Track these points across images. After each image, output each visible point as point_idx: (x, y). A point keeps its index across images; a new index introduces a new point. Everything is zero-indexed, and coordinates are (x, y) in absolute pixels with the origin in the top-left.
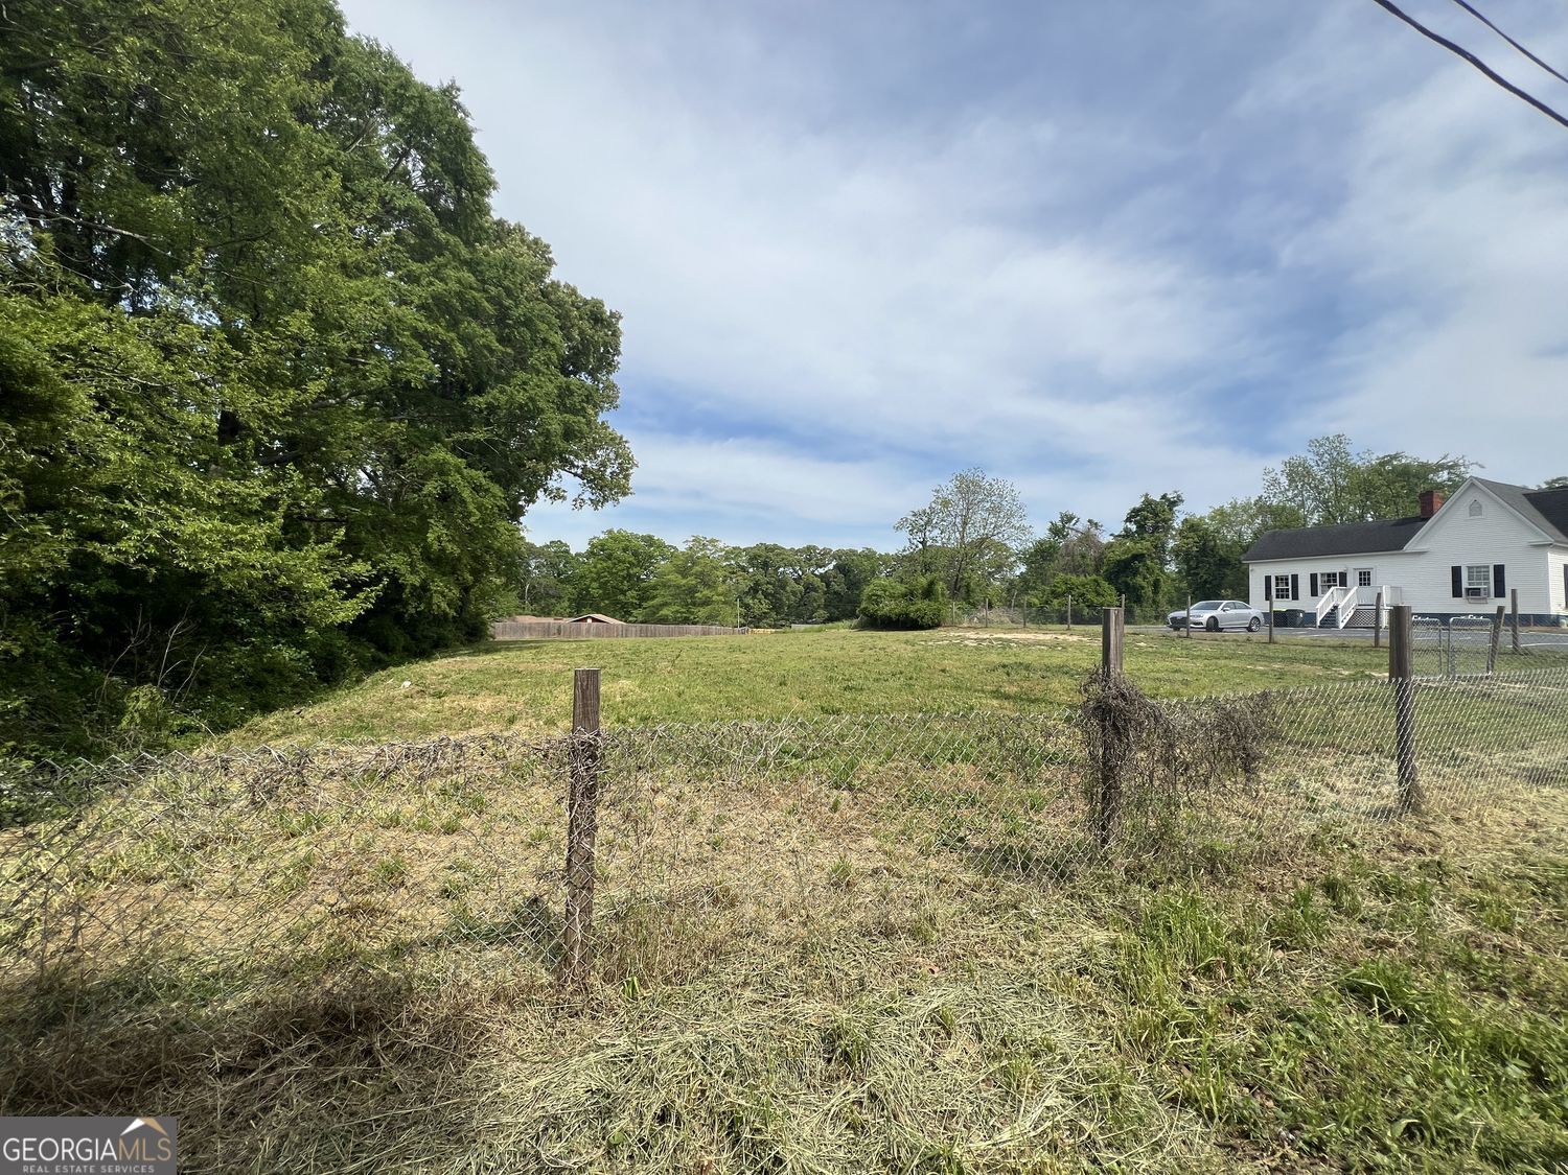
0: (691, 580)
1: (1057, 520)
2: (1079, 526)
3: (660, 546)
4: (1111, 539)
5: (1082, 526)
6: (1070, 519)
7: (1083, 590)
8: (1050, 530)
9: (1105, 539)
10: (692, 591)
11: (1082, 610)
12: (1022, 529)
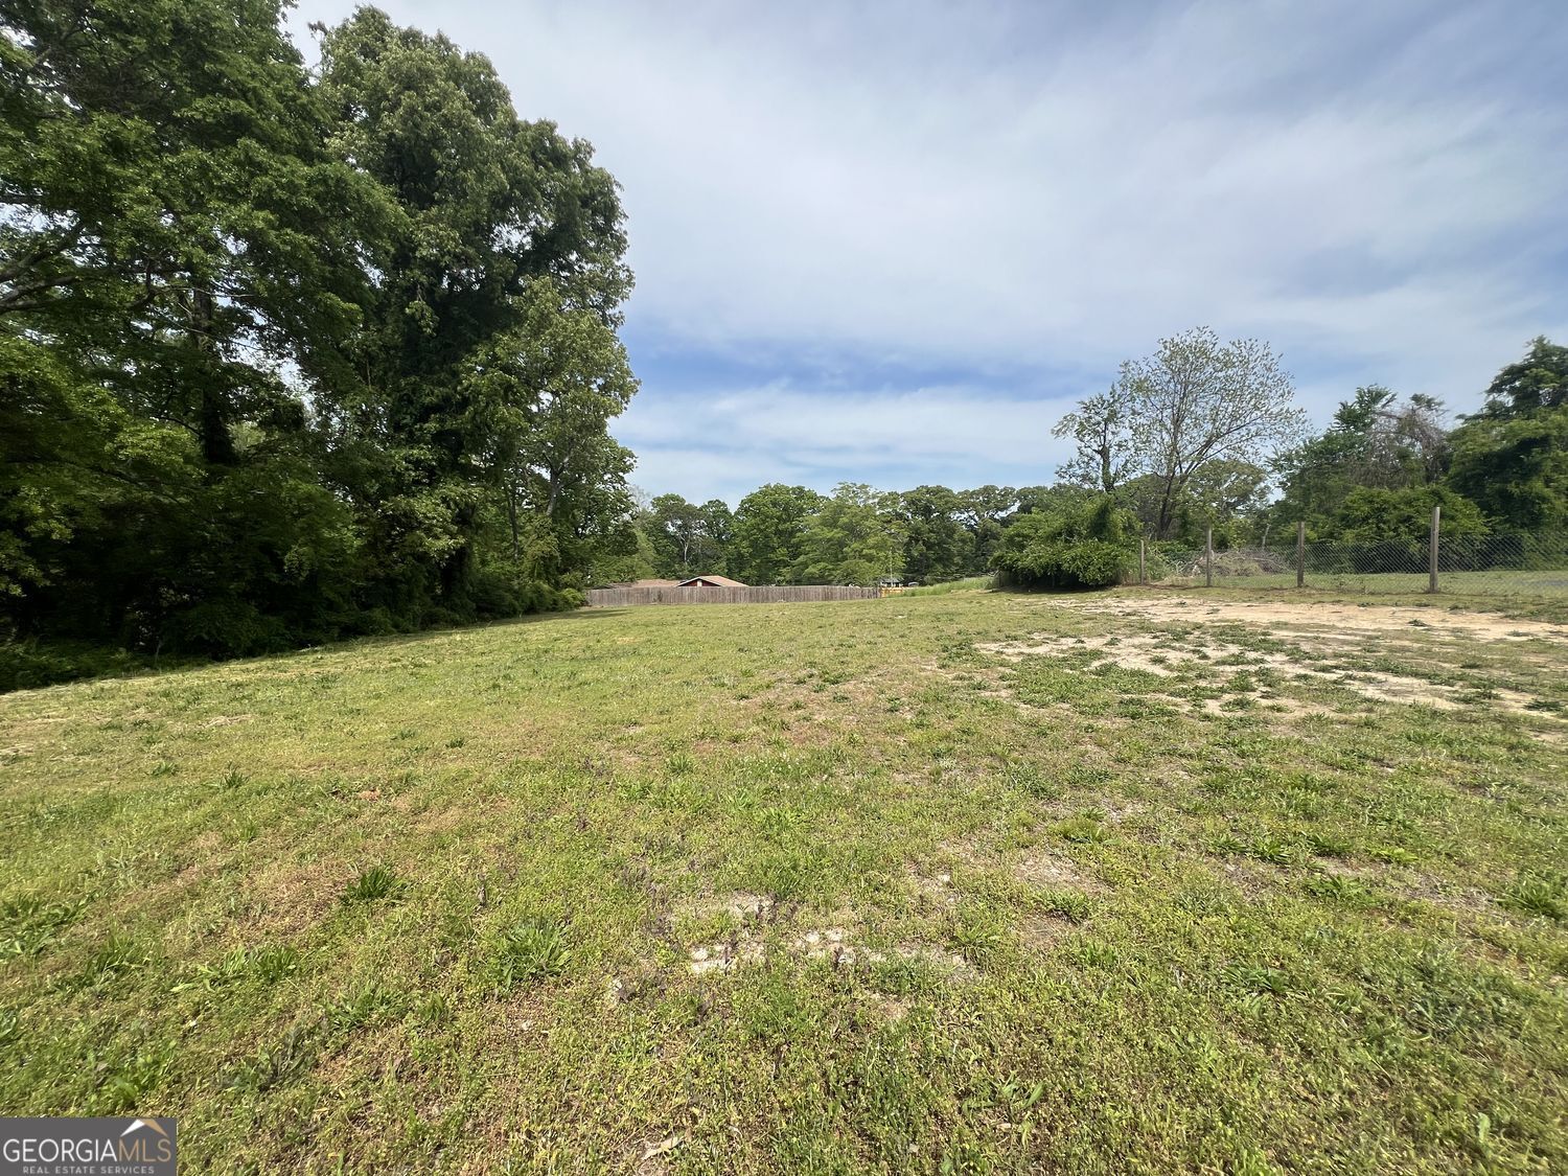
0: (837, 534)
1: (1351, 400)
2: (1396, 408)
3: (813, 497)
4: (1459, 423)
5: (1400, 405)
6: (1378, 396)
7: (1408, 511)
8: (1340, 417)
9: (1448, 423)
10: (841, 544)
11: (1407, 544)
12: (1286, 417)
